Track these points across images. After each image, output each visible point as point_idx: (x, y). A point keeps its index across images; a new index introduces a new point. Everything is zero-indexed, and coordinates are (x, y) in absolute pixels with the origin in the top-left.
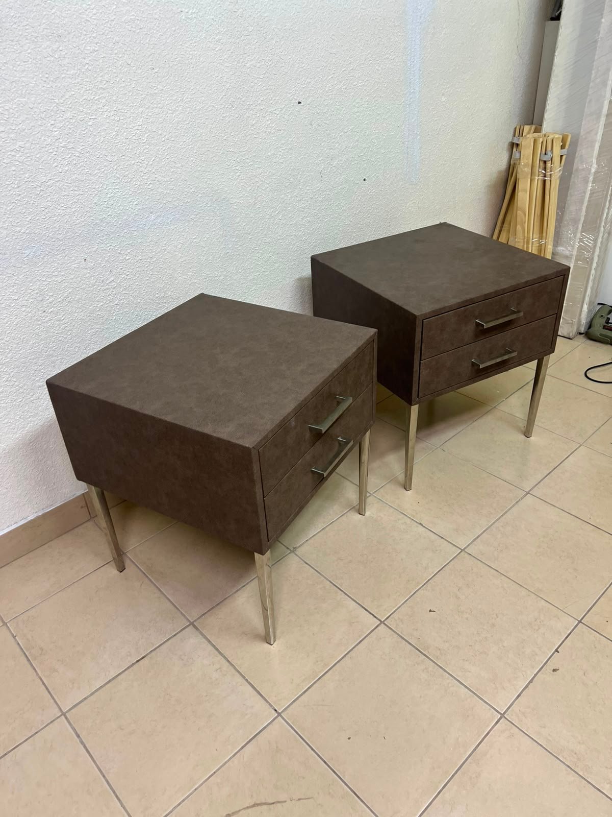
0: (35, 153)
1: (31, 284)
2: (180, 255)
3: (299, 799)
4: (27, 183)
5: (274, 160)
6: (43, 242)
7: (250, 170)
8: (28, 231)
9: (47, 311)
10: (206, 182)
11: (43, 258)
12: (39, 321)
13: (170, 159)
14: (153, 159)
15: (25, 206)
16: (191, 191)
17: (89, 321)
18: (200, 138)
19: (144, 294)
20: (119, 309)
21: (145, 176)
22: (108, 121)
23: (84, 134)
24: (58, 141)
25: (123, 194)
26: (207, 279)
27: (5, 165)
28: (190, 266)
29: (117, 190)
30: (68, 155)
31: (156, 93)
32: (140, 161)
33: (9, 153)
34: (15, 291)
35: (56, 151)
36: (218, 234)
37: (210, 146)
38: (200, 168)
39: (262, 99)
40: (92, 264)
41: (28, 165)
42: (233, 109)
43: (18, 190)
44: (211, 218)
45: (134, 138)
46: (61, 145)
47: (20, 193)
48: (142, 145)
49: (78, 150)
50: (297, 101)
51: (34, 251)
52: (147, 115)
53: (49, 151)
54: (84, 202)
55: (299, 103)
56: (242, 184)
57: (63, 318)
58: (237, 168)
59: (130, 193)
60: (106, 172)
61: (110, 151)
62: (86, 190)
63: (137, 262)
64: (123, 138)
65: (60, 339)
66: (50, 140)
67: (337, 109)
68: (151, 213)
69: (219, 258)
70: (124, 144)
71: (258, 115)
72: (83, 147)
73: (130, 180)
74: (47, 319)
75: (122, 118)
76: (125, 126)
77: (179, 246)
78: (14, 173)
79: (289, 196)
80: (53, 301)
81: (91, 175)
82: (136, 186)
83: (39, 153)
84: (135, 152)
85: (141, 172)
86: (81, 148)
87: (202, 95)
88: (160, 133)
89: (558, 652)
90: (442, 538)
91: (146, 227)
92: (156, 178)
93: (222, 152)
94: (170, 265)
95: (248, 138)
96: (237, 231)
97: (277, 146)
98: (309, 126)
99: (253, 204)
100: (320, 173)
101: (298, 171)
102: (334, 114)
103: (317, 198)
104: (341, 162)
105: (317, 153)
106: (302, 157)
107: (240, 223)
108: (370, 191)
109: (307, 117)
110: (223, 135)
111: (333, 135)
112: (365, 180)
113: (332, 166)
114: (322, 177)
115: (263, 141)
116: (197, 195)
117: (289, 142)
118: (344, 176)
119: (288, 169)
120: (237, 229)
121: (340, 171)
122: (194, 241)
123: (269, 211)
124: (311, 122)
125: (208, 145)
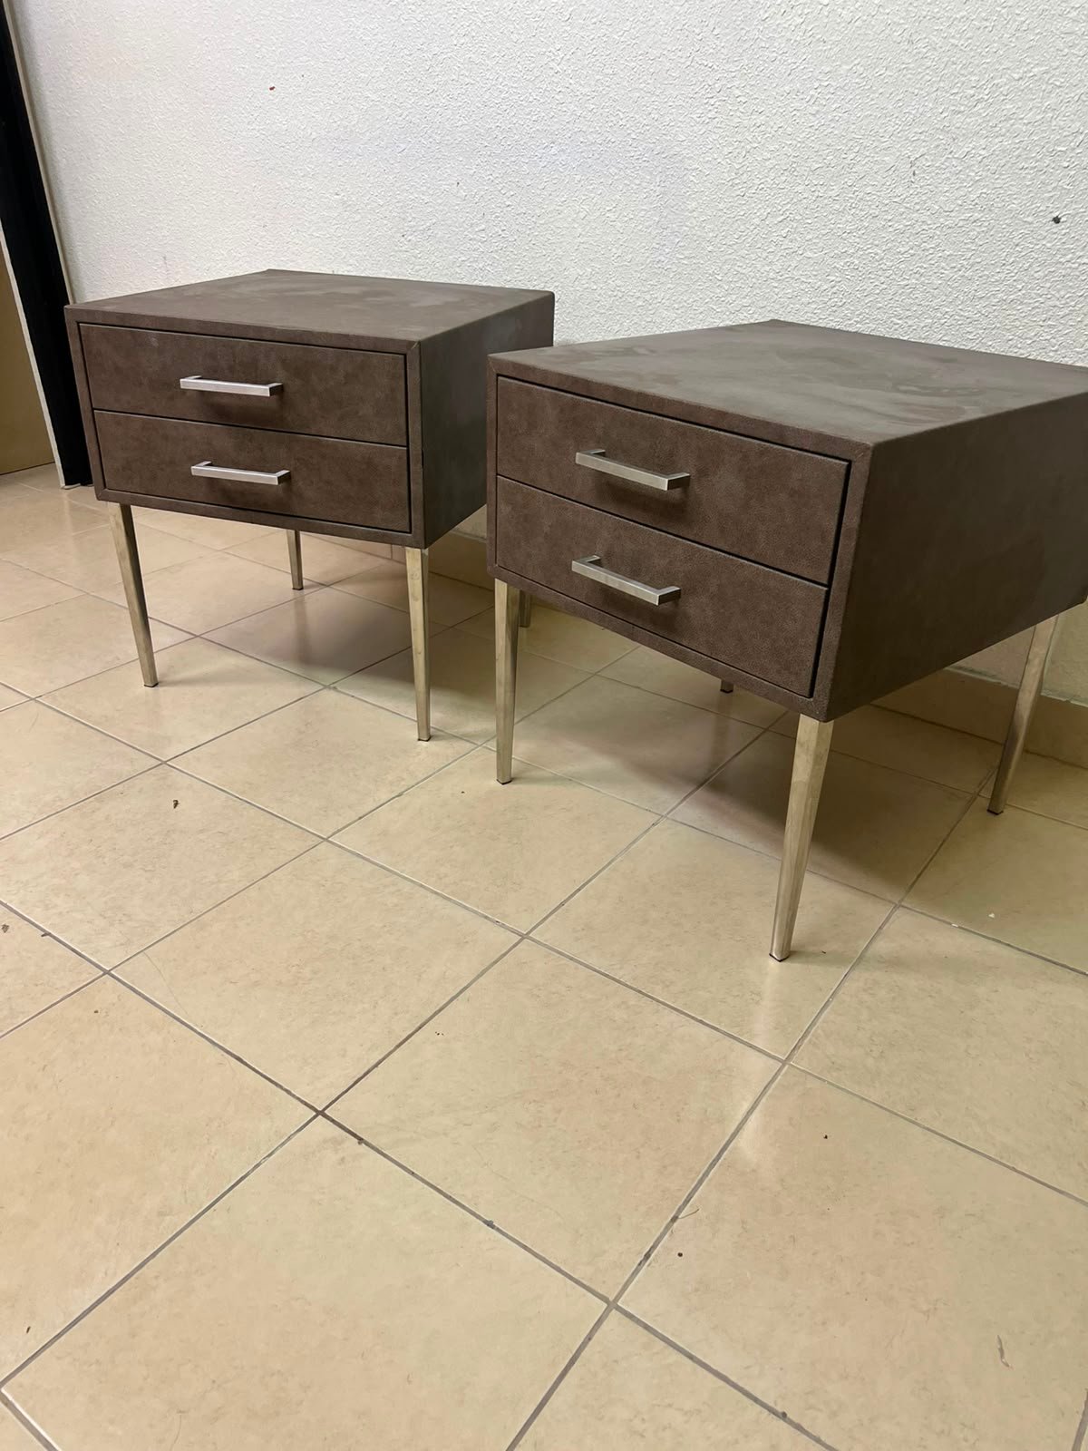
0: (435, 12)
2: (579, 230)
5: (797, 105)
6: (420, 139)
7: (738, 114)
8: (408, 118)
10: (650, 114)
13: (597, 57)
15: (411, 82)
16: (621, 123)
18: (653, 29)
19: (517, 271)
21: (555, 78)
25: (522, 98)
26: (615, 294)
27: (403, 22)
28: (591, 257)
32: (554, 51)
36: (652, 220)
37: (669, 48)
40: (464, 194)
44: (644, 184)
45: (553, 11)
48: (563, 25)
49: (481, 16)
51: (408, 147)
57: (419, 255)
58: (712, 101)
59: (531, 99)
63: (519, 214)
64: (537, 7)
68: (553, 143)
69: (643, 265)
70: (537, 19)
73: (534, 78)
74: (403, 248)
77: (582, 215)
79: (816, 194)
80: (413, 225)
82: (540, 90)
84: (550, 35)
85: (552, 69)
92: (570, 84)
93: (688, 63)
94: (562, 240)
95: (746, 46)
96: (687, 226)
97: (810, 74)
98: (905, 46)
99: (730, 183)
100: (912, 164)
101: (851, 143)
102: (986, 27)
103: (890, 220)
104: (982, 152)
105: (914, 112)
106: (869, 112)
107: (695, 214)
108: (1070, 256)
109: (902, 21)
110: (697, 31)
111: (973, 78)
112: (1057, 220)
113: (950, 156)
114: (914, 174)
115: (779, 58)
116: (629, 134)
117: (842, 72)
118: (984, 191)
119: (825, 133)
120: (688, 224)
121: (973, 174)
122: (607, 215)
123: (762, 211)
124: (911, 36)
125: (665, 44)
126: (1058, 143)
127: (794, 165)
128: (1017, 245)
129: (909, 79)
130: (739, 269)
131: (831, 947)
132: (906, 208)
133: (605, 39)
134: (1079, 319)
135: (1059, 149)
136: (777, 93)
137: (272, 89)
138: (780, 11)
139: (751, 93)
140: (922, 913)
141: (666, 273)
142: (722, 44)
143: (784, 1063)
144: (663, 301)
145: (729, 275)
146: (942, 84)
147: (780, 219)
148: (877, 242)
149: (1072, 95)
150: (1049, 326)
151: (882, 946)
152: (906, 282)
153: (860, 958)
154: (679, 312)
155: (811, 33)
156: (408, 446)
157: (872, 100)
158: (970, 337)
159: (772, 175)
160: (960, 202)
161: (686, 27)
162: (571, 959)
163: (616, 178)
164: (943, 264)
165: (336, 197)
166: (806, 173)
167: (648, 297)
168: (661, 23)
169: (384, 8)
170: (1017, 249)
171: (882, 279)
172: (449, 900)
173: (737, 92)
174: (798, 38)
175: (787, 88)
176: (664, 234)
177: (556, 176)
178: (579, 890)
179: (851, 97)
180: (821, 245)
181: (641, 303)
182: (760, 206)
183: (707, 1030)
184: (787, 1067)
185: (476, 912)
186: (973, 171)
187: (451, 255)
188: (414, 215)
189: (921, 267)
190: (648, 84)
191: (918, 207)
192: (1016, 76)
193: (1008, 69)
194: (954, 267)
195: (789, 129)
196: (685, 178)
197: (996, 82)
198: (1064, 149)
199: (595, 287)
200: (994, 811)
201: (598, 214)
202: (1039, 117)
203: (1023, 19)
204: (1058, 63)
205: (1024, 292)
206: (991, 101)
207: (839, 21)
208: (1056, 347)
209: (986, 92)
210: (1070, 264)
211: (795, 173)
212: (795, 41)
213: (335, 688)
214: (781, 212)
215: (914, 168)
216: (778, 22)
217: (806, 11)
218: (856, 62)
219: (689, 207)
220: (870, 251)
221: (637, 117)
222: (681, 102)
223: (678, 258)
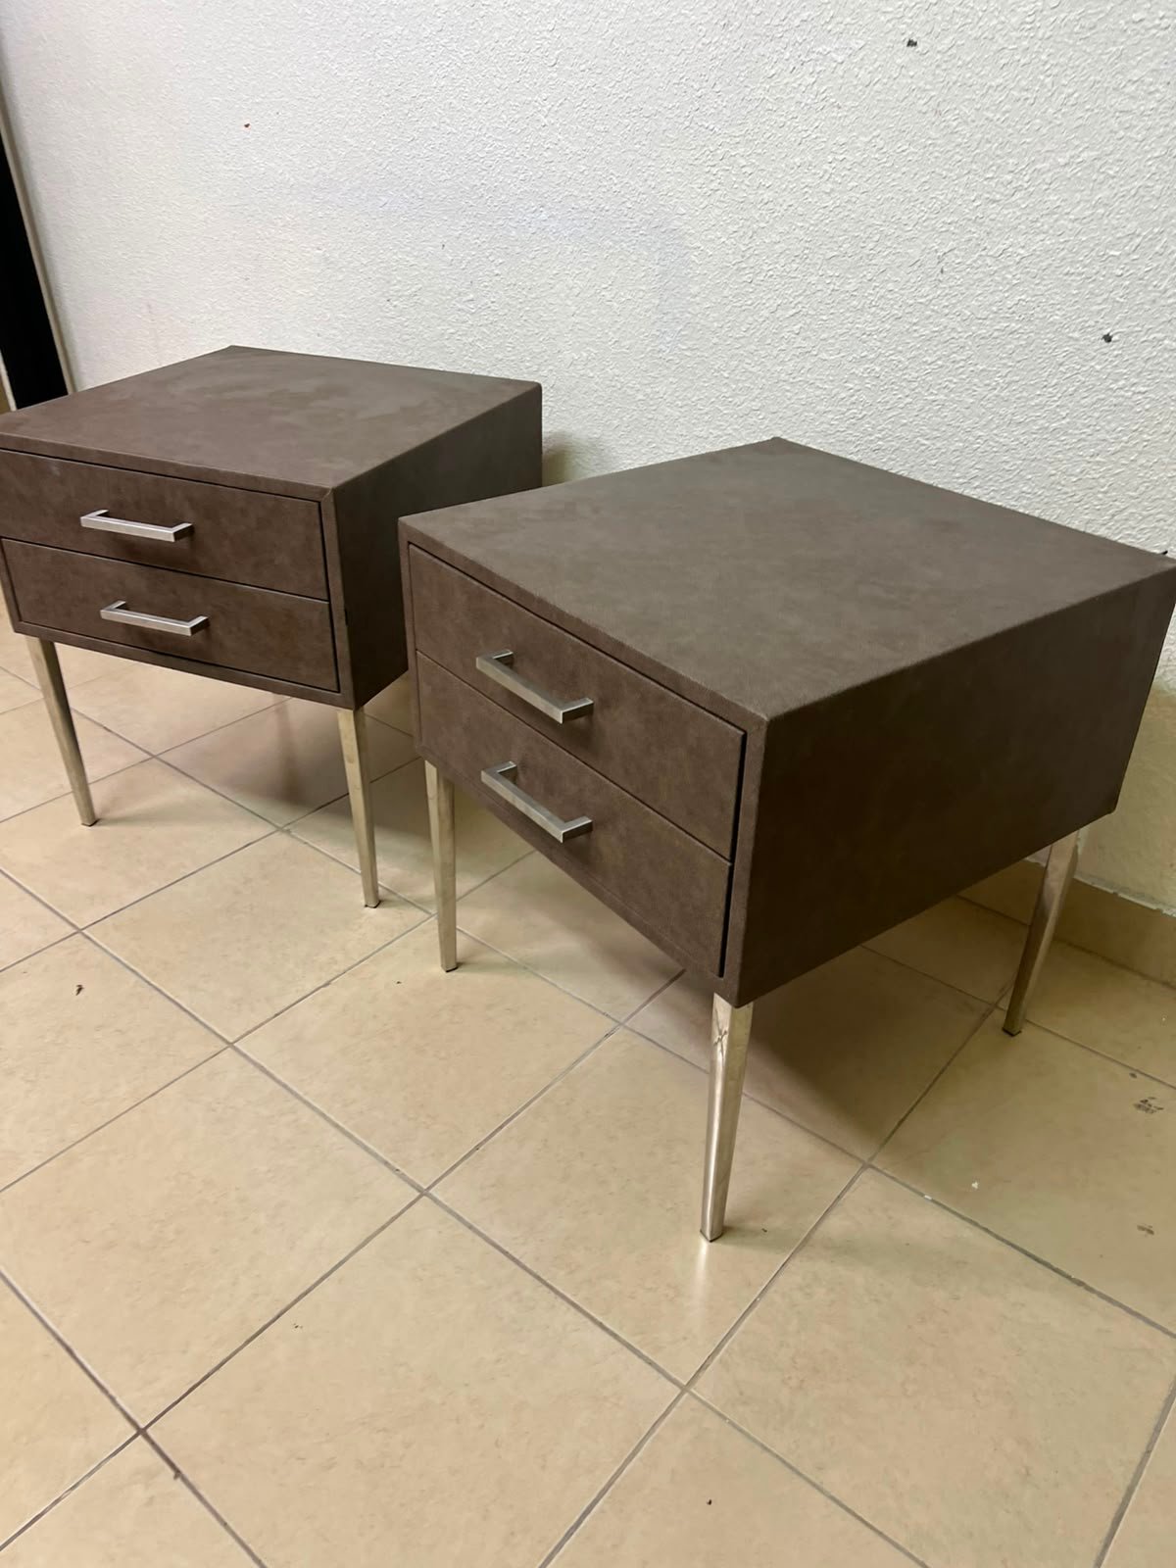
0: (413, 47)
2: (573, 308)
5: (808, 180)
6: (401, 192)
7: (744, 187)
8: (388, 167)
9: (390, 300)
10: (646, 180)
11: (398, 216)
12: (381, 310)
13: (587, 111)
14: (560, 102)
16: (614, 188)
18: (647, 81)
21: (543, 132)
25: (507, 153)
26: (613, 384)
28: (587, 340)
32: (539, 100)
36: (650, 302)
37: (665, 104)
39: (804, 16)
40: (451, 258)
44: (642, 261)
45: (538, 53)
48: (550, 70)
49: (461, 56)
50: (906, 37)
52: (565, 14)
55: (911, 43)
57: (406, 324)
58: (714, 170)
59: (517, 155)
63: (509, 285)
64: (521, 49)
68: (542, 206)
69: (642, 353)
70: (521, 62)
71: (787, 55)
73: (520, 131)
74: (390, 313)
76: (528, 28)
77: (576, 291)
79: (832, 286)
80: (399, 289)
82: (527, 145)
84: (536, 81)
85: (539, 121)
88: (580, 52)
92: (559, 140)
93: (687, 123)
94: (555, 318)
95: (750, 107)
96: (689, 313)
97: (824, 145)
98: (931, 116)
99: (735, 267)
100: (940, 260)
101: (870, 230)
102: (1027, 99)
103: (915, 324)
104: (1022, 251)
105: (941, 198)
106: (890, 195)
107: (698, 299)
108: (1123, 382)
109: (928, 87)
110: (696, 86)
111: (1011, 161)
112: (1108, 338)
113: (983, 253)
114: (942, 271)
115: (789, 123)
116: (624, 202)
117: (859, 145)
118: (1023, 297)
119: (840, 216)
120: (690, 310)
121: (1010, 276)
122: (603, 293)
123: (772, 301)
124: (938, 105)
125: (662, 99)
126: (1111, 246)
127: (806, 251)
128: (1061, 365)
129: (936, 157)
130: (747, 366)
131: (776, 1222)
132: (933, 311)
133: (594, 90)
134: (1132, 458)
135: (1112, 253)
136: (786, 166)
137: (247, 126)
138: (788, 68)
139: (757, 163)
140: (893, 1178)
141: (667, 364)
142: (724, 104)
143: (684, 1389)
144: (665, 397)
145: (737, 372)
146: (974, 167)
147: (791, 312)
148: (900, 348)
149: (1129, 187)
150: (1098, 463)
151: (836, 1225)
152: (933, 397)
153: (806, 1240)
154: (682, 410)
155: (824, 95)
156: (329, 600)
157: (894, 180)
158: (1007, 467)
159: (782, 261)
160: (995, 309)
161: (683, 80)
162: (471, 1227)
163: (611, 251)
164: (976, 380)
165: (318, 251)
166: (819, 262)
167: (649, 390)
168: (656, 74)
169: (358, 41)
170: (1061, 369)
171: (907, 392)
172: (350, 1136)
173: (743, 162)
174: (809, 101)
175: (797, 160)
176: (665, 319)
177: (547, 245)
178: (501, 1127)
179: (868, 175)
180: (837, 346)
182: (770, 296)
183: (606, 1337)
184: (686, 1395)
185: (376, 1156)
186: (1010, 273)
187: (439, 325)
188: (399, 278)
189: (950, 381)
190: (644, 145)
191: (947, 311)
192: (1062, 161)
193: (1052, 151)
194: (988, 385)
195: (800, 209)
196: (686, 258)
197: (1038, 166)
198: (1117, 253)
199: (591, 375)
200: (1010, 1030)
201: (592, 292)
202: (1088, 213)
203: (1071, 91)
204: (1111, 148)
205: (1068, 420)
206: (1031, 189)
207: (855, 83)
208: (1106, 488)
209: (1026, 178)
210: (1122, 393)
211: (808, 261)
212: (806, 105)
213: (288, 831)
214: (792, 305)
215: (942, 264)
216: (785, 81)
217: (818, 69)
218: (875, 134)
219: (692, 291)
220: (893, 357)
221: (632, 183)
222: (679, 169)
223: (680, 349)
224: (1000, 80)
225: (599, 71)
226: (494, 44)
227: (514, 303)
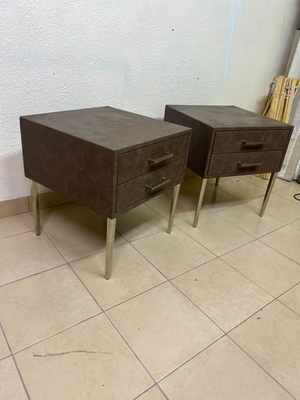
1: (25, 77)
2: (101, 86)
3: (104, 353)
4: (33, 26)
5: (156, 54)
6: (35, 58)
7: (143, 56)
8: (28, 50)
9: (29, 93)
10: (121, 54)
11: (33, 66)
12: (24, 97)
13: (105, 37)
14: (97, 34)
15: (29, 37)
16: (113, 56)
17: (49, 105)
19: (80, 101)
20: (66, 104)
21: (92, 41)
22: (79, 8)
23: (66, 11)
24: (52, 10)
25: (79, 47)
27: (24, 13)
28: (105, 94)
29: (77, 44)
30: (56, 19)
31: (104, 3)
32: (91, 33)
33: (28, 8)
34: (16, 78)
35: (51, 15)
36: (122, 82)
38: (119, 46)
39: (155, 22)
40: (57, 77)
41: (36, 17)
42: (141, 22)
43: (28, 27)
44: (120, 73)
45: (90, 20)
46: (54, 12)
47: (29, 30)
48: (93, 25)
49: (62, 18)
51: (29, 60)
52: (98, 12)
53: (47, 14)
54: (59, 44)
55: (173, 30)
56: (138, 61)
58: (137, 52)
59: (83, 47)
60: (73, 33)
61: (77, 23)
62: (61, 39)
63: (79, 83)
64: (84, 19)
65: (33, 110)
66: (49, 8)
67: (191, 39)
68: (91, 61)
69: (120, 95)
70: (84, 22)
71: (152, 29)
72: (64, 17)
73: (84, 41)
74: (29, 98)
75: (86, 9)
76: (87, 13)
77: (102, 82)
78: (28, 19)
79: (160, 75)
80: (34, 89)
81: (65, 32)
82: (86, 45)
83: (42, 13)
84: (89, 28)
85: (90, 38)
86: (63, 17)
87: (127, 11)
88: (103, 22)
89: (262, 310)
90: (208, 250)
91: (87, 67)
92: (97, 44)
93: (131, 42)
94: (95, 90)
95: (145, 39)
96: (132, 84)
97: (159, 48)
98: (176, 43)
100: (177, 68)
101: (167, 63)
103: (174, 80)
104: (188, 66)
105: (177, 58)
106: (170, 57)
107: (134, 80)
108: (200, 85)
109: (175, 38)
110: (133, 34)
111: (187, 51)
112: (198, 79)
113: (183, 67)
114: (178, 70)
115: (152, 43)
116: (115, 59)
117: (165, 48)
118: (188, 73)
119: (162, 61)
120: (132, 83)
121: (187, 70)
122: (110, 82)
123: (149, 79)
124: (177, 41)
125: (125, 36)
126: (199, 64)
129: (177, 50)
132: (176, 77)
133: (107, 32)
136: (152, 51)
142: (139, 38)
147: (153, 81)
150: (198, 98)
157: (170, 54)
159: (151, 71)
160: (185, 76)
163: (112, 71)
166: (158, 70)
167: (122, 103)
168: (124, 30)
170: (193, 84)
171: (173, 92)
173: (143, 50)
175: (154, 50)
176: (126, 86)
177: (93, 71)
179: (166, 53)
181: (120, 105)
192: (193, 52)
195: (155, 60)
196: (131, 71)
197: (190, 52)
199: (107, 102)
202: (196, 60)
205: (194, 92)
206: (189, 56)
207: (164, 36)
208: (198, 102)
212: (156, 39)
216: (152, 34)
217: (158, 33)
218: (167, 46)
223: (129, 92)
224: (185, 38)
225: (108, 27)
226: (74, 16)
227: (82, 88)
